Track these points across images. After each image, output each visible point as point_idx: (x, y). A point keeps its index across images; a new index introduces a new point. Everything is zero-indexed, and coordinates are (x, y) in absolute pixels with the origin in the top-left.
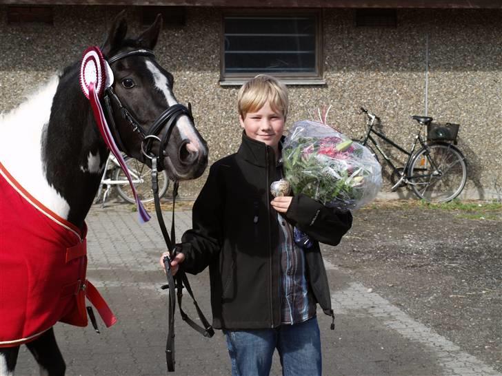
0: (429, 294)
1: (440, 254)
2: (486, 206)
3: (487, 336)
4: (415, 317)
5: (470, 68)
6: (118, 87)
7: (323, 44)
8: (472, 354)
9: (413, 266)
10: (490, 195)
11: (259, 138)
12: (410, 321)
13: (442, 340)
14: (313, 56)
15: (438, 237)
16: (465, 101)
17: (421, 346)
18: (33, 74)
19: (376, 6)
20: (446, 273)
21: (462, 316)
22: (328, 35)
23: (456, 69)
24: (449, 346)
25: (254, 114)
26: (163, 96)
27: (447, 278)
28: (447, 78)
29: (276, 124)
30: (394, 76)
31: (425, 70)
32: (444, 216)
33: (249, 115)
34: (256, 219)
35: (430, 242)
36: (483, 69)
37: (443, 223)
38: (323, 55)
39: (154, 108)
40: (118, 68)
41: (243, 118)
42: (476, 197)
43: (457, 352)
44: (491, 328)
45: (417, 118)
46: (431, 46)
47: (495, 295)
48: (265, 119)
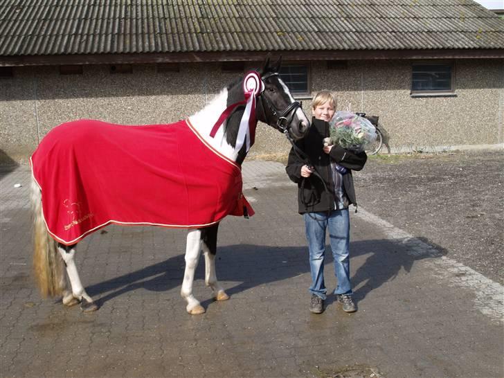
0: (374, 199)
1: (375, 180)
2: (392, 156)
3: (405, 220)
4: (369, 211)
5: (383, 89)
6: (266, 92)
7: (311, 78)
8: (400, 228)
9: (363, 186)
10: (394, 151)
11: (321, 118)
12: (367, 213)
13: (384, 222)
14: (306, 84)
15: (372, 172)
16: (381, 105)
17: (374, 225)
18: (171, 96)
19: (338, 59)
20: (379, 189)
21: (392, 210)
22: (313, 74)
23: (376, 89)
24: (388, 225)
25: (321, 107)
26: (289, 97)
27: (381, 192)
28: (371, 93)
29: (331, 112)
30: (346, 93)
31: (361, 90)
32: (373, 161)
33: (318, 107)
34: (320, 158)
35: (368, 174)
36: (390, 89)
37: (373, 165)
38: (311, 84)
39: (284, 103)
40: (267, 82)
41: (314, 109)
42: (387, 152)
43: (393, 228)
44: (407, 216)
45: (358, 114)
46: (364, 78)
47: (405, 199)
48: (325, 109)
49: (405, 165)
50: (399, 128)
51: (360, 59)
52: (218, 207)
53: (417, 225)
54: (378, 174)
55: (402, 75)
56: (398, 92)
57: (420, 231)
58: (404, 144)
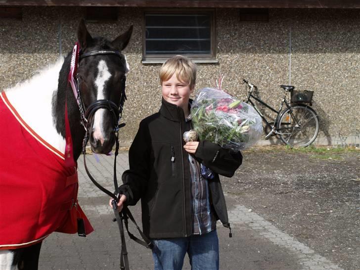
0: (293, 213)
1: (300, 184)
2: (333, 150)
3: (334, 243)
4: (282, 229)
5: (321, 51)
7: (216, 34)
8: (323, 256)
9: (281, 193)
10: (336, 142)
12: (279, 232)
13: (301, 246)
14: (209, 42)
15: (298, 172)
16: (317, 74)
17: (286, 250)
19: (254, 7)
20: (305, 198)
21: (316, 229)
22: (219, 28)
23: (311, 51)
24: (307, 250)
27: (305, 201)
28: (304, 58)
30: (267, 57)
31: (289, 52)
32: (303, 157)
34: (173, 159)
35: (293, 175)
36: (330, 52)
37: (302, 162)
38: (216, 42)
42: (326, 143)
43: (312, 255)
44: (336, 237)
45: (283, 87)
46: (293, 35)
47: (339, 213)
48: (173, 87)
49: (348, 163)
50: (343, 108)
51: (287, 7)
52: (41, 220)
53: (348, 252)
54: (307, 175)
55: (349, 31)
56: (343, 56)
57: (351, 259)
58: (352, 132)
